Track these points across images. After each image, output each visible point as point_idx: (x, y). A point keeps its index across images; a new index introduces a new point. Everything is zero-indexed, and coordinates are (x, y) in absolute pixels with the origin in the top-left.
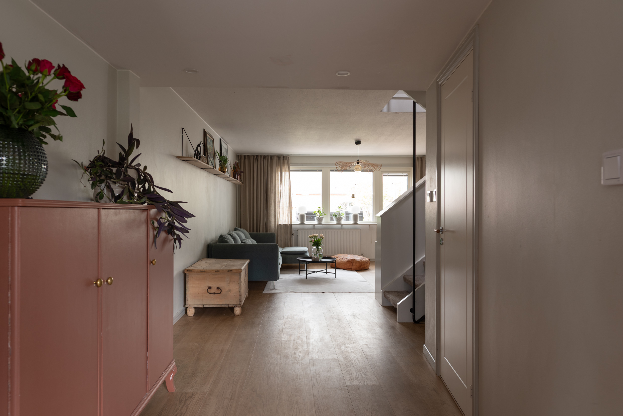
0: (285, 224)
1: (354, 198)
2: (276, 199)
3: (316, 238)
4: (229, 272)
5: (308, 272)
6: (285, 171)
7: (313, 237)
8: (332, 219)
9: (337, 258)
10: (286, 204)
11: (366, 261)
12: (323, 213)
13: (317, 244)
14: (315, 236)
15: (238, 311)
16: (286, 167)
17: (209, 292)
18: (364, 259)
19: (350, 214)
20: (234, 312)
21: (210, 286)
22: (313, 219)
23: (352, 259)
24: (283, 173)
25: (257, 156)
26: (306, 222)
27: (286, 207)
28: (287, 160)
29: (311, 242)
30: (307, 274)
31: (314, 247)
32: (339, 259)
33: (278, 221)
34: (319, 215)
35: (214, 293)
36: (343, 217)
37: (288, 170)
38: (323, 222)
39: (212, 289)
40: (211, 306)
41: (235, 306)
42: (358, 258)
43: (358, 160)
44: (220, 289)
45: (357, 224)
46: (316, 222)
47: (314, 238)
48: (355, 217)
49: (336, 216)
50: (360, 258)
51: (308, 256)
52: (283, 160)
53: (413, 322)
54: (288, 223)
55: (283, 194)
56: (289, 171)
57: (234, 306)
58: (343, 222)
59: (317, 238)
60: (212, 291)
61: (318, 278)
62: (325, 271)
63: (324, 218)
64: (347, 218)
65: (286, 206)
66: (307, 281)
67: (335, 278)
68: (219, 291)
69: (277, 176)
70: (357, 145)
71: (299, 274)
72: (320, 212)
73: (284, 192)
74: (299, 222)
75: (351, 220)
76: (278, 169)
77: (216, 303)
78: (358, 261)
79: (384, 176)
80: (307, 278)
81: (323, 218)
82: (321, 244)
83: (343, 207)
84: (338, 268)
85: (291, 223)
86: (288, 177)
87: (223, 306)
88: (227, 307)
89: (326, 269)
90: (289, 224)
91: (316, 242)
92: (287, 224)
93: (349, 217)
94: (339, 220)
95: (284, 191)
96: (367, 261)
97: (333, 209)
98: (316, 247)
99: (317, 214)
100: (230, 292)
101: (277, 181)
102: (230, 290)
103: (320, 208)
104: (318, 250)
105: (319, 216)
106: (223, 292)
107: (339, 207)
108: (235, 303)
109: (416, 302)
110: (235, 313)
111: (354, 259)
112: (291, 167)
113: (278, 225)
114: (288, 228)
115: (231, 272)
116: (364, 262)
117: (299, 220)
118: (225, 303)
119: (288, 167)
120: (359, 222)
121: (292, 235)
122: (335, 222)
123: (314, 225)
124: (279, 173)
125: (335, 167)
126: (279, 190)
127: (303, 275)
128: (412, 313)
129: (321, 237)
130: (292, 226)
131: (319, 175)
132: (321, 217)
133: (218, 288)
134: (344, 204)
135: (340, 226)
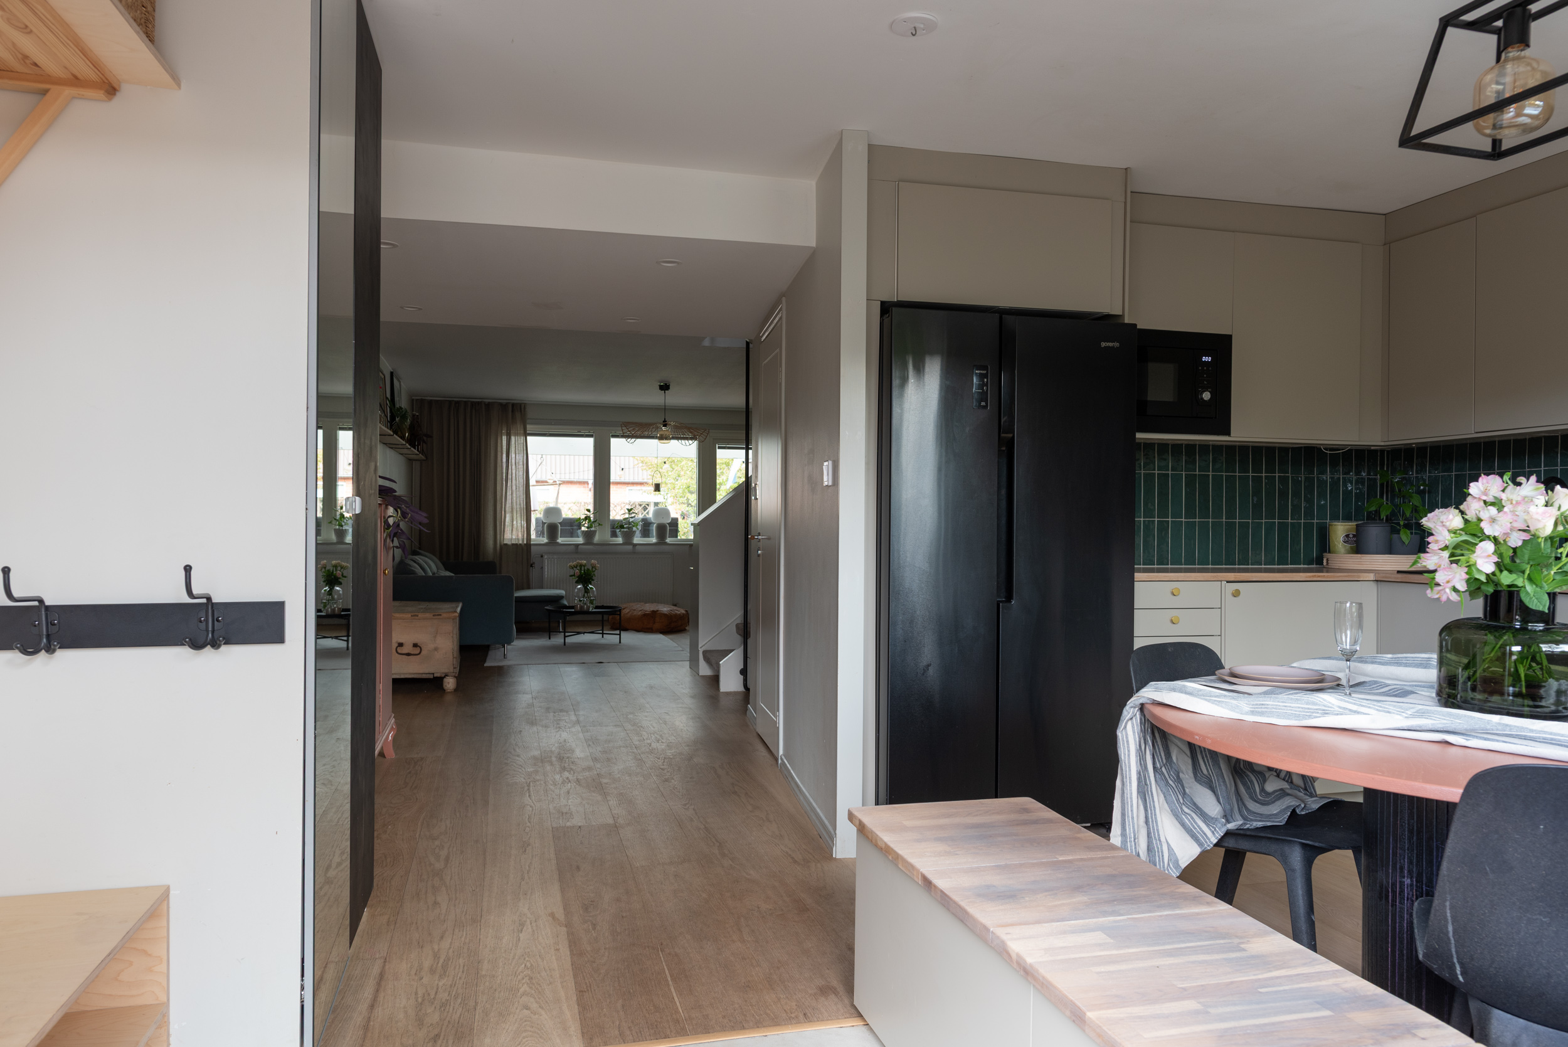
0: (516, 544)
1: (659, 491)
2: (498, 493)
3: (583, 568)
4: (436, 617)
5: (567, 634)
6: (516, 434)
7: (576, 567)
8: (614, 535)
9: (624, 609)
10: (518, 503)
11: (680, 615)
12: (595, 521)
13: (585, 578)
14: (581, 566)
15: (450, 684)
16: (519, 426)
17: (399, 651)
18: (676, 612)
19: (652, 525)
20: (444, 686)
21: (401, 641)
22: (572, 534)
23: (653, 611)
24: (513, 438)
25: (457, 403)
26: (560, 540)
27: (518, 510)
28: (521, 411)
29: (574, 575)
30: (565, 637)
31: (579, 586)
32: (628, 611)
33: (501, 538)
34: (586, 525)
35: (408, 654)
36: (638, 530)
37: (522, 432)
38: (597, 539)
39: (404, 647)
40: (402, 677)
41: (446, 675)
42: (665, 609)
43: (665, 421)
44: (419, 646)
45: (666, 544)
46: (580, 540)
47: (578, 568)
48: (661, 529)
49: (622, 527)
50: (669, 609)
51: (566, 605)
52: (512, 411)
53: (744, 690)
54: (523, 541)
55: (512, 482)
56: (526, 434)
57: (443, 676)
58: (637, 539)
59: (586, 569)
60: (405, 650)
61: (588, 644)
62: (601, 632)
63: (597, 532)
64: (646, 532)
65: (518, 506)
66: (565, 649)
67: (620, 642)
68: (417, 651)
69: (499, 445)
70: (663, 391)
71: (550, 639)
72: (590, 520)
73: (514, 478)
74: (545, 540)
75: (653, 537)
76: (502, 430)
77: (411, 671)
78: (665, 615)
79: (719, 448)
80: (565, 644)
81: (595, 532)
82: (593, 580)
83: (638, 509)
84: (626, 630)
85: (528, 542)
86: (522, 446)
87: (424, 676)
88: (431, 677)
89: (603, 628)
90: (525, 542)
91: (582, 576)
92: (520, 544)
93: (648, 530)
94: (629, 536)
95: (514, 475)
96: (683, 614)
97: (617, 513)
98: (584, 586)
99: (584, 522)
100: (436, 653)
101: (499, 454)
102: (436, 649)
103: (589, 511)
104: (587, 591)
105: (588, 528)
106: (423, 652)
107: (629, 510)
108: (446, 671)
109: (748, 659)
110: (445, 688)
111: (658, 611)
112: (529, 427)
113: (501, 546)
114: (524, 550)
115: (439, 617)
116: (676, 615)
117: (545, 536)
118: (427, 671)
119: (522, 427)
120: (669, 540)
121: (531, 566)
122: (620, 540)
123: (577, 546)
124: (504, 438)
125: (620, 428)
126: (504, 475)
127: (558, 640)
128: (742, 677)
129: (594, 567)
130: (532, 547)
131: (587, 445)
132: (592, 529)
133: (415, 645)
134: (643, 506)
135: (630, 547)
